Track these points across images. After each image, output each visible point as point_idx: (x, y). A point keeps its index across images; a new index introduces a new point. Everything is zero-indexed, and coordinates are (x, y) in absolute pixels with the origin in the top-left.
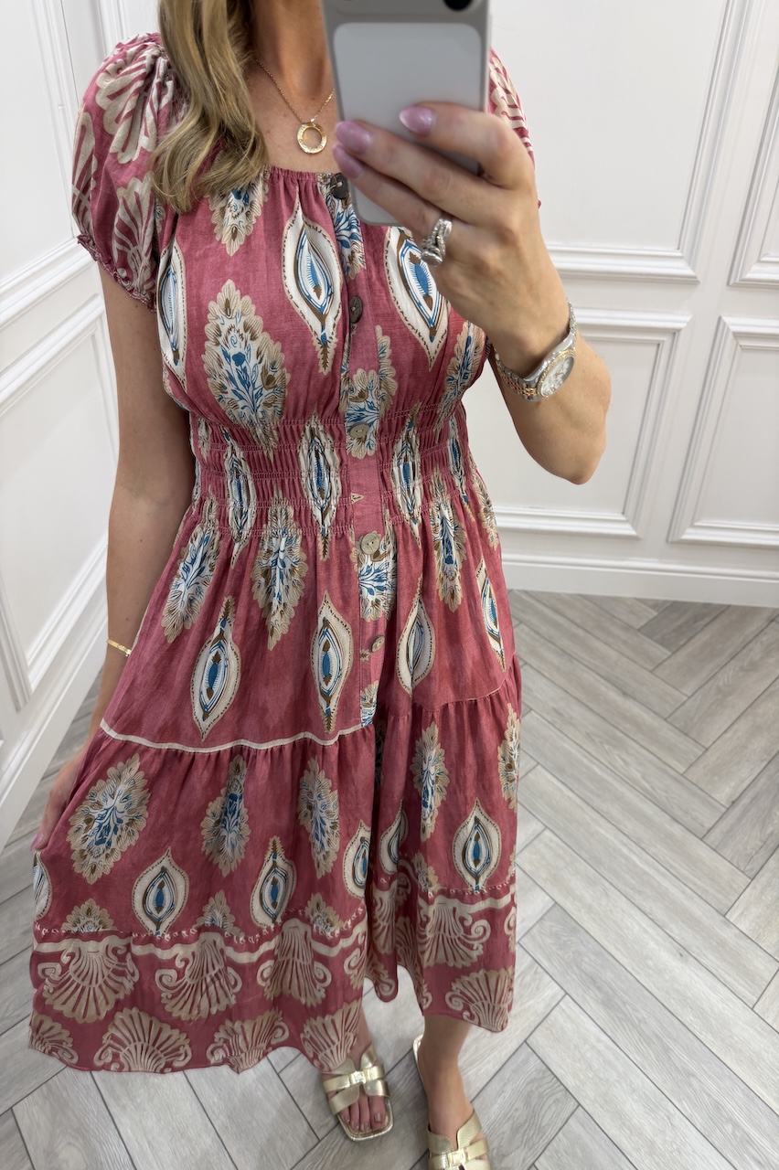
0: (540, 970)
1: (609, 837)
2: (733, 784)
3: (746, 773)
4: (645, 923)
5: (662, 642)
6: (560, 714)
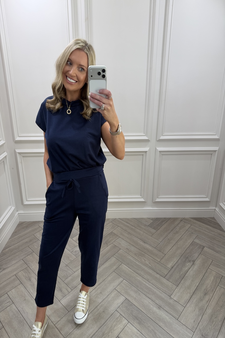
0: (122, 317)
1: (141, 280)
2: (172, 263)
3: (175, 260)
4: (150, 301)
5: (154, 228)
6: (128, 249)
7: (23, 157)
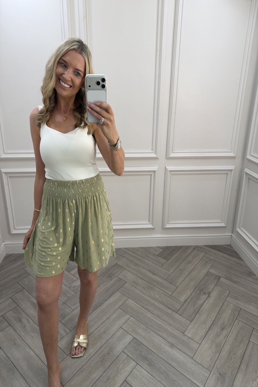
0: (129, 358)
2: (185, 296)
3: (189, 292)
6: (135, 283)
7: (10, 177)
